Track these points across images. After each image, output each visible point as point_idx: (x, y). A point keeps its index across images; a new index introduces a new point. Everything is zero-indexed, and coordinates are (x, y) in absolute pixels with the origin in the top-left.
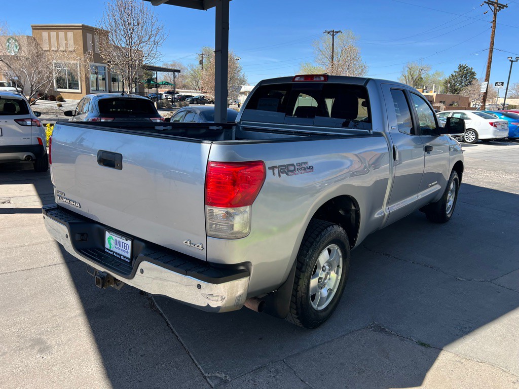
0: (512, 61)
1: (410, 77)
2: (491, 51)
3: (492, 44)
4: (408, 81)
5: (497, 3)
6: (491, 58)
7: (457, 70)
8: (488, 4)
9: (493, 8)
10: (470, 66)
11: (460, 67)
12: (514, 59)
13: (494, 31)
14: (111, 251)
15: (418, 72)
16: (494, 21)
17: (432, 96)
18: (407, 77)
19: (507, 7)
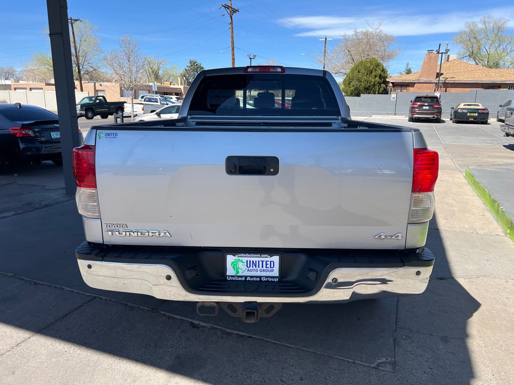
0: (251, 58)
1: (151, 71)
2: (233, 49)
3: (233, 43)
4: (148, 74)
5: (231, 8)
6: (233, 55)
7: (189, 65)
8: (225, 7)
9: (229, 11)
10: (198, 62)
11: (191, 62)
12: (252, 57)
13: (233, 32)
14: (241, 277)
15: (156, 66)
16: (231, 23)
17: (180, 89)
18: (147, 70)
19: (238, 11)
